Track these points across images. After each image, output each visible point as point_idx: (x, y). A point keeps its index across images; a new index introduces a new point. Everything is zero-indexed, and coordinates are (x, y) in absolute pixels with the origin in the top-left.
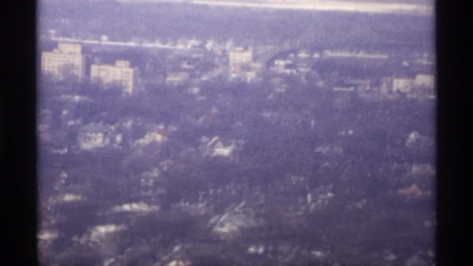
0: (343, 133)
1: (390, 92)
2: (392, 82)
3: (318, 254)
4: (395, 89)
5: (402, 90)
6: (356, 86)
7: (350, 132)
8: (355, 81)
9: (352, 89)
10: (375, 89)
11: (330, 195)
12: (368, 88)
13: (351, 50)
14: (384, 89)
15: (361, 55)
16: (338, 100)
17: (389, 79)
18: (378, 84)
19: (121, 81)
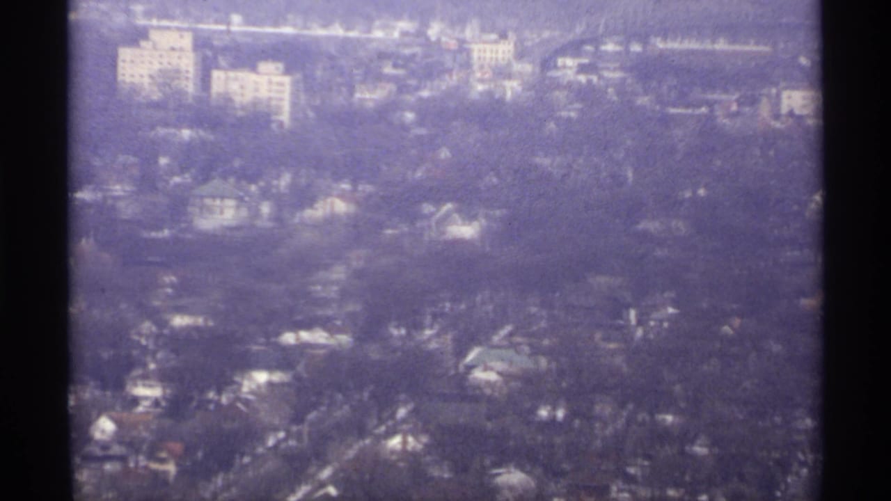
0: (688, 194)
1: (777, 116)
2: (778, 96)
3: (669, 418)
4: (784, 109)
5: (797, 112)
6: (710, 104)
7: (702, 192)
8: (711, 96)
9: (704, 110)
10: (747, 109)
11: (671, 310)
12: (734, 108)
13: (701, 36)
14: (764, 109)
15: (721, 45)
16: (678, 132)
17: (774, 91)
18: (754, 101)
19: (270, 99)
